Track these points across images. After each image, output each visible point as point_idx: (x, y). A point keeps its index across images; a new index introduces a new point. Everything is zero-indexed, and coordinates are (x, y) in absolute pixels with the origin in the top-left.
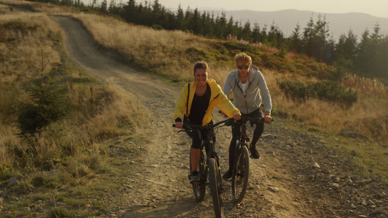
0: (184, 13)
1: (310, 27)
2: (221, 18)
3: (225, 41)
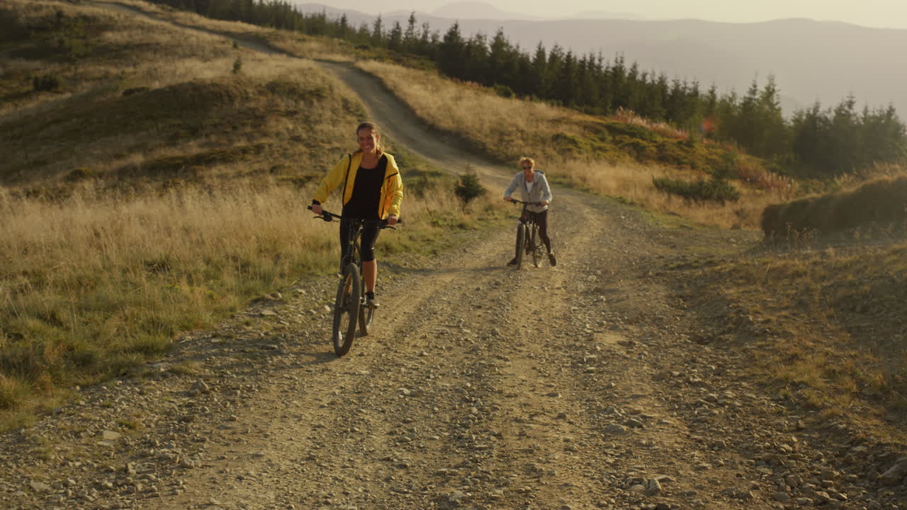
0: (547, 57)
1: (752, 97)
2: (614, 69)
3: (609, 120)
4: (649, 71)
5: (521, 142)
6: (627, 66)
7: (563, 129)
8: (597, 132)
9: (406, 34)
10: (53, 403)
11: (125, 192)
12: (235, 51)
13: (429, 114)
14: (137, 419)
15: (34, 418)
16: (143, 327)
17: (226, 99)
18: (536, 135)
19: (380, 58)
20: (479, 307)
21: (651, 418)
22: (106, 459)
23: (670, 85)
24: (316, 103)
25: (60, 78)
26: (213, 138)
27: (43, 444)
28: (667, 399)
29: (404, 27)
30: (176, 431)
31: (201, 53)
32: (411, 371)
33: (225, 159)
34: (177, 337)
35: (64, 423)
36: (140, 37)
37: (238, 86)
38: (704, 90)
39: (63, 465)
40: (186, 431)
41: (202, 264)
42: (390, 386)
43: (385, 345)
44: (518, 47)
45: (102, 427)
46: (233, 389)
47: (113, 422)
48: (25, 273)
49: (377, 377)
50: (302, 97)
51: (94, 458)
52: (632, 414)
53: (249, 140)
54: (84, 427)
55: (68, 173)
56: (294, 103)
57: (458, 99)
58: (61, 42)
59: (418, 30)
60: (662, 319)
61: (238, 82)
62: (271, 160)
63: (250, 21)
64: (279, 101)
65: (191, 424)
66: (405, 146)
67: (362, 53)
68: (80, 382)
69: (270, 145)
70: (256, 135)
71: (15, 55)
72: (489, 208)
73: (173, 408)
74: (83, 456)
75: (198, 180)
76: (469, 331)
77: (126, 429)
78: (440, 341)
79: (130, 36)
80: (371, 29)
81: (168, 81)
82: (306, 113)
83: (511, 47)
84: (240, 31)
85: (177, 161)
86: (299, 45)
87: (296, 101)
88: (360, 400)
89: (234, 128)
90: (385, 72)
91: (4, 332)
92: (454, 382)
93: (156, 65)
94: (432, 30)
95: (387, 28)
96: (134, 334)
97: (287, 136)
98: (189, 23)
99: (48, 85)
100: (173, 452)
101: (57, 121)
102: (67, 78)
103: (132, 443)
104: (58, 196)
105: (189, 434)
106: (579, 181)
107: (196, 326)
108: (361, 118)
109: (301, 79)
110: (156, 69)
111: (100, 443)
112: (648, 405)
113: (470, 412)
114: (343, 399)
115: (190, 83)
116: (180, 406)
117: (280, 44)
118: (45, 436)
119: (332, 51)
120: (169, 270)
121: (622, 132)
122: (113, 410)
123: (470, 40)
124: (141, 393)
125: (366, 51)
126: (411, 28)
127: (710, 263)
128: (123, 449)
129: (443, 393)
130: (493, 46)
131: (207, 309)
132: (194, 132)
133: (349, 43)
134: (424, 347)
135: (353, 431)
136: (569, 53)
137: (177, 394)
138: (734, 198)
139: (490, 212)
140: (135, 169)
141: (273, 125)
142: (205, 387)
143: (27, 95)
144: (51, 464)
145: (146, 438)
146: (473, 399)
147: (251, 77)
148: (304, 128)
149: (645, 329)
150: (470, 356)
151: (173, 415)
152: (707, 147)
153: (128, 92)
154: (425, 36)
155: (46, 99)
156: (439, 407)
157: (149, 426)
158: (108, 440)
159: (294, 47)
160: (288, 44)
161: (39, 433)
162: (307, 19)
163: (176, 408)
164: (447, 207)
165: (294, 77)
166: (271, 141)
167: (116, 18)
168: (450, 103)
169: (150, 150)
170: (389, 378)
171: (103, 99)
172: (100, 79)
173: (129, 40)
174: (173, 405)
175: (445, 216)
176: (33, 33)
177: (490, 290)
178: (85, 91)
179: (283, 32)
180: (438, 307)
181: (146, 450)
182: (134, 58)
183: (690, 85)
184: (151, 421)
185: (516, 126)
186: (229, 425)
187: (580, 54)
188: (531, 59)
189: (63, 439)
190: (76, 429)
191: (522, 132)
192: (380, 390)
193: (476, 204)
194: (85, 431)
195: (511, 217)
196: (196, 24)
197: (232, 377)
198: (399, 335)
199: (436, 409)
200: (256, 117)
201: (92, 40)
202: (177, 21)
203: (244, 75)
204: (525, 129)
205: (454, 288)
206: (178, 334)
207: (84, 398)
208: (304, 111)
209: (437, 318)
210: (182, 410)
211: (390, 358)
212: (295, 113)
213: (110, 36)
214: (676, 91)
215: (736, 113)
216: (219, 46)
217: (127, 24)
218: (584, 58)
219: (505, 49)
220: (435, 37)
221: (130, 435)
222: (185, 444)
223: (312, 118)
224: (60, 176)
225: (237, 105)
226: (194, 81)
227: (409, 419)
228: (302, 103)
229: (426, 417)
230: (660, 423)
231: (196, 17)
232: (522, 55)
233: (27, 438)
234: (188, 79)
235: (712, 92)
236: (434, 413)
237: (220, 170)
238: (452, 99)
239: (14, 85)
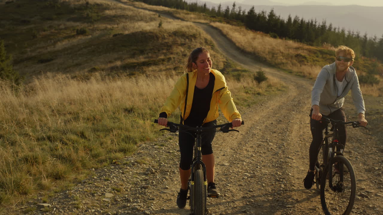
0: (293, 21)
2: (322, 26)
3: (320, 48)
4: (337, 27)
5: (281, 57)
6: (328, 25)
7: (300, 52)
8: (315, 53)
9: (232, 11)
10: (82, 177)
11: (113, 77)
12: (159, 18)
13: (241, 45)
14: (121, 187)
15: (73, 184)
16: (123, 140)
17: (155, 38)
18: (288, 54)
19: (220, 21)
20: (275, 132)
21: (371, 192)
22: (107, 208)
23: (346, 33)
24: (193, 40)
25: (87, 29)
26: (150, 55)
27: (77, 200)
28: (375, 182)
29: (231, 8)
30: (140, 194)
31: (145, 19)
32: (248, 164)
33: (155, 63)
34: (138, 145)
35: (87, 189)
36: (120, 12)
37: (161, 33)
38: (362, 35)
39: (86, 211)
40: (145, 193)
41: (148, 110)
42: (240, 172)
43: (234, 150)
44: (279, 17)
45: (104, 191)
46: (166, 172)
47: (110, 188)
48: (70, 113)
49: (233, 167)
50: (187, 38)
51: (101, 208)
52: (360, 190)
53: (165, 56)
54: (96, 191)
55: (90, 69)
56: (184, 40)
57: (254, 39)
58: (88, 15)
59: (237, 10)
60: (361, 140)
61: (160, 31)
62: (174, 64)
63: (166, 6)
64: (177, 39)
65: (147, 190)
66: (231, 59)
67: (213, 19)
68: (94, 166)
69: (174, 58)
70: (168, 54)
71: (68, 20)
72: (269, 86)
73: (138, 181)
74: (96, 206)
75: (144, 72)
76: (272, 144)
77: (116, 192)
78: (260, 149)
79: (116, 12)
80: (217, 9)
81: (132, 31)
82: (189, 44)
83: (277, 16)
84: (162, 10)
85: (135, 64)
86: (186, 16)
87: (185, 39)
88: (227, 179)
89: (159, 51)
90: (223, 27)
91: (60, 142)
92: (270, 170)
93: (126, 24)
94: (243, 9)
95: (223, 9)
96: (119, 144)
97: (181, 54)
98: (140, 7)
99: (82, 32)
100: (139, 206)
101: (85, 47)
102: (89, 29)
103: (119, 200)
104: (86, 79)
105: (146, 196)
106: (308, 75)
107: (147, 139)
108: (212, 47)
109: (187, 30)
110: (126, 26)
111: (104, 199)
112: (367, 185)
113: (280, 186)
114: (219, 178)
115: (141, 32)
116: (141, 180)
117: (178, 15)
118: (77, 195)
119: (200, 19)
120: (134, 112)
121: (326, 53)
122: (110, 182)
123: (259, 13)
124: (123, 173)
125: (214, 18)
126: (234, 9)
127: (378, 113)
128: (115, 203)
129: (266, 176)
130: (269, 16)
131: (152, 132)
132: (142, 52)
133: (207, 15)
134: (253, 152)
135: (225, 196)
136: (302, 19)
137: (139, 173)
138: (377, 83)
139: (270, 87)
140: (117, 67)
141: (175, 49)
142: (153, 171)
143: (73, 36)
144: (80, 210)
145: (125, 197)
146: (281, 180)
147: (166, 29)
148: (188, 51)
149: (354, 144)
150: (274, 157)
151: (138, 185)
152: (364, 60)
153: (115, 35)
154: (240, 12)
155: (81, 38)
156: (265, 184)
157: (127, 191)
158: (107, 198)
159: (184, 17)
160: (181, 15)
161: (75, 194)
162: (189, 5)
163: (139, 181)
164: (251, 85)
165: (185, 29)
166: (175, 56)
167: (110, 5)
168: (251, 41)
169: (124, 60)
170: (239, 167)
171: (104, 38)
172: (103, 30)
173: (115, 13)
174: (138, 180)
175: (250, 89)
176: (76, 11)
177: (278, 124)
178: (97, 35)
179: (179, 10)
180: (255, 132)
181: (126, 204)
182: (118, 21)
183: (355, 33)
184: (128, 188)
185: (279, 50)
186: (165, 191)
187: (307, 20)
188: (285, 22)
189: (86, 197)
190: (93, 192)
191: (282, 53)
192: (236, 174)
193: (264, 84)
194: (97, 193)
195: (279, 90)
196: (144, 7)
197: (165, 166)
198: (240, 145)
199: (264, 185)
200: (168, 46)
201: (100, 14)
202: (136, 6)
203: (163, 28)
204: (284, 52)
205: (261, 123)
206: (139, 143)
207: (96, 175)
208: (188, 43)
209: (256, 137)
210: (142, 182)
211: (237, 157)
212: (185, 44)
213: (108, 12)
214: (349, 36)
215: (375, 46)
216: (153, 16)
217: (115, 7)
218: (309, 21)
219: (274, 18)
220: (244, 12)
221: (118, 195)
222: (145, 201)
223: (191, 47)
224: (86, 70)
225: (160, 41)
226: (142, 31)
227: (251, 190)
228: (187, 40)
229: (260, 189)
230: (376, 195)
231: (143, 4)
232: (282, 20)
233: (69, 196)
234: (140, 30)
235: (365, 36)
236: (263, 187)
237: (153, 68)
238: (251, 38)
239: (68, 32)
